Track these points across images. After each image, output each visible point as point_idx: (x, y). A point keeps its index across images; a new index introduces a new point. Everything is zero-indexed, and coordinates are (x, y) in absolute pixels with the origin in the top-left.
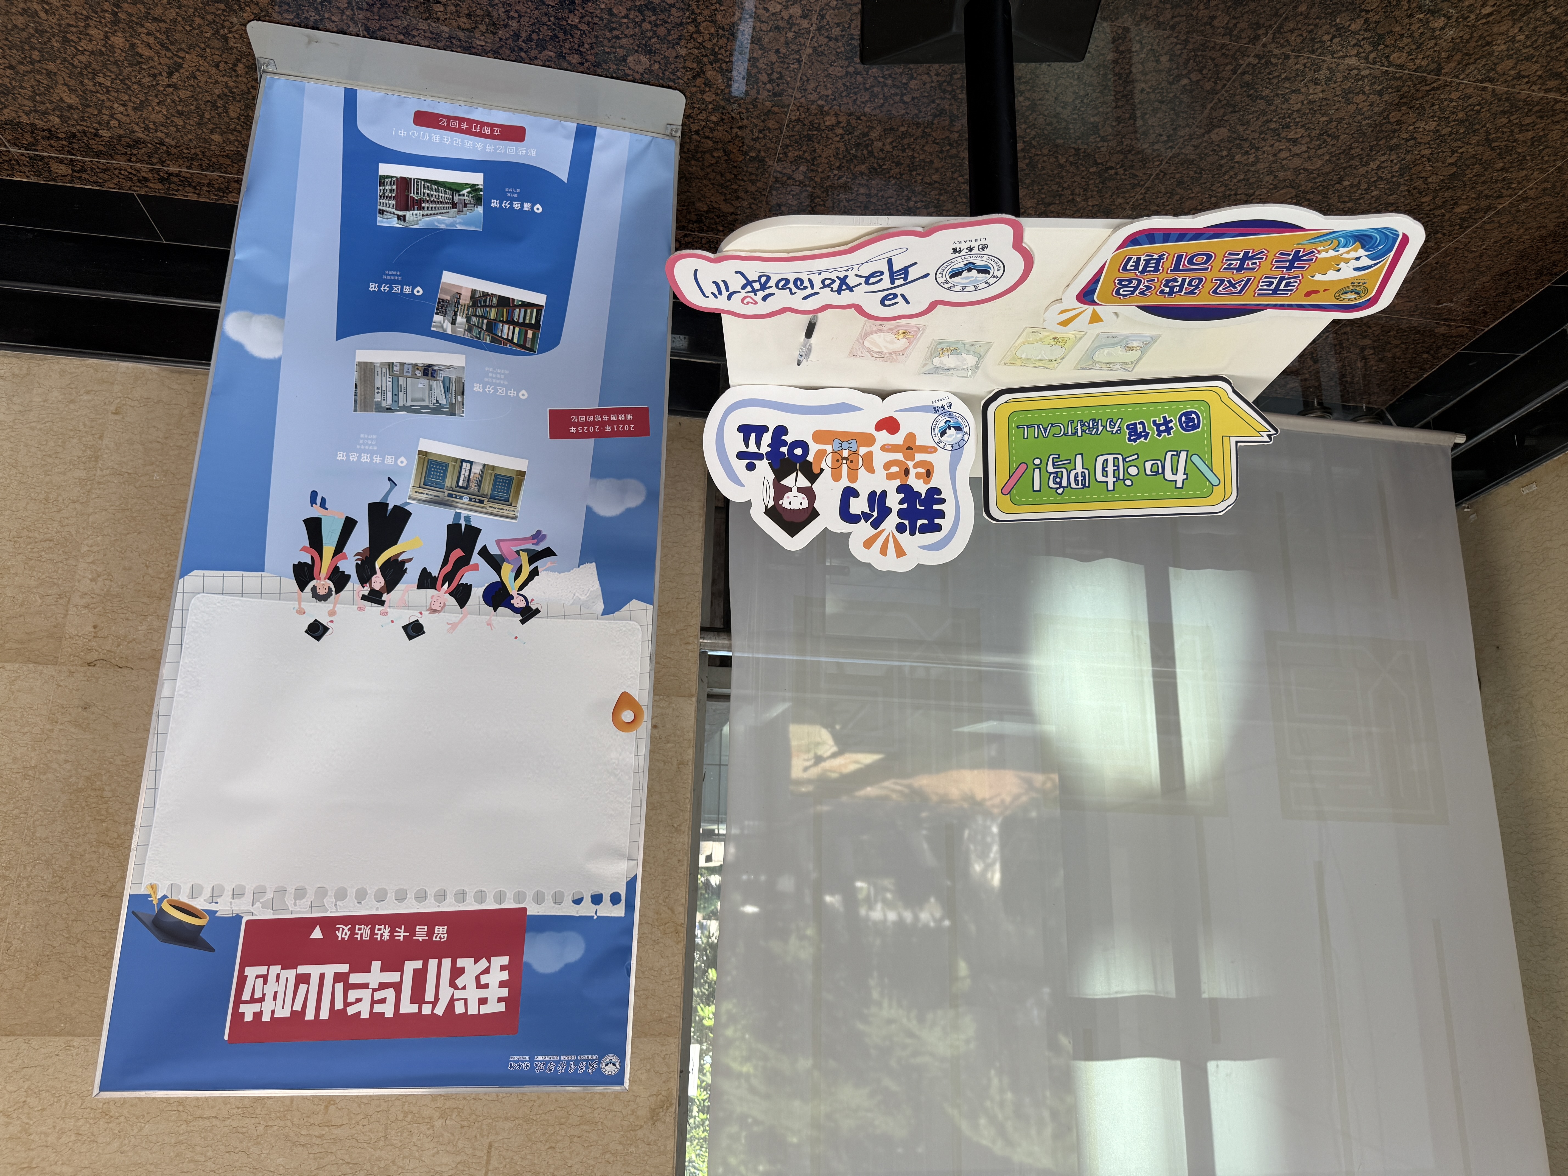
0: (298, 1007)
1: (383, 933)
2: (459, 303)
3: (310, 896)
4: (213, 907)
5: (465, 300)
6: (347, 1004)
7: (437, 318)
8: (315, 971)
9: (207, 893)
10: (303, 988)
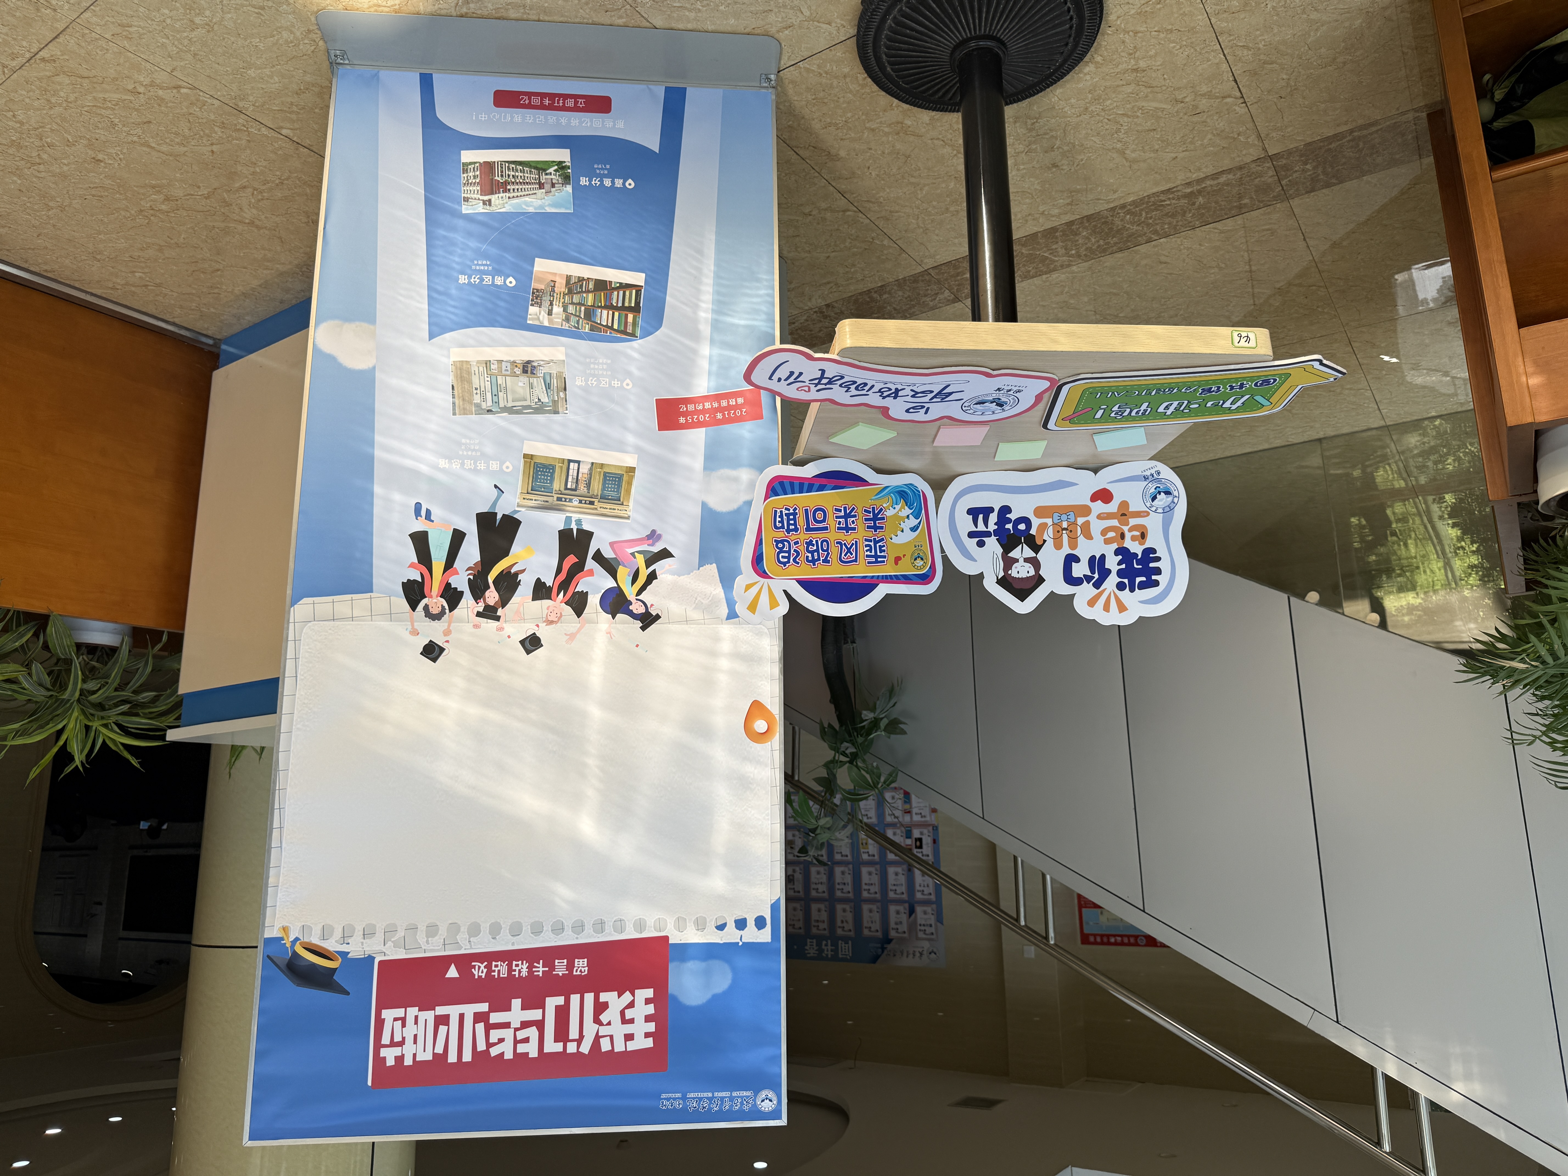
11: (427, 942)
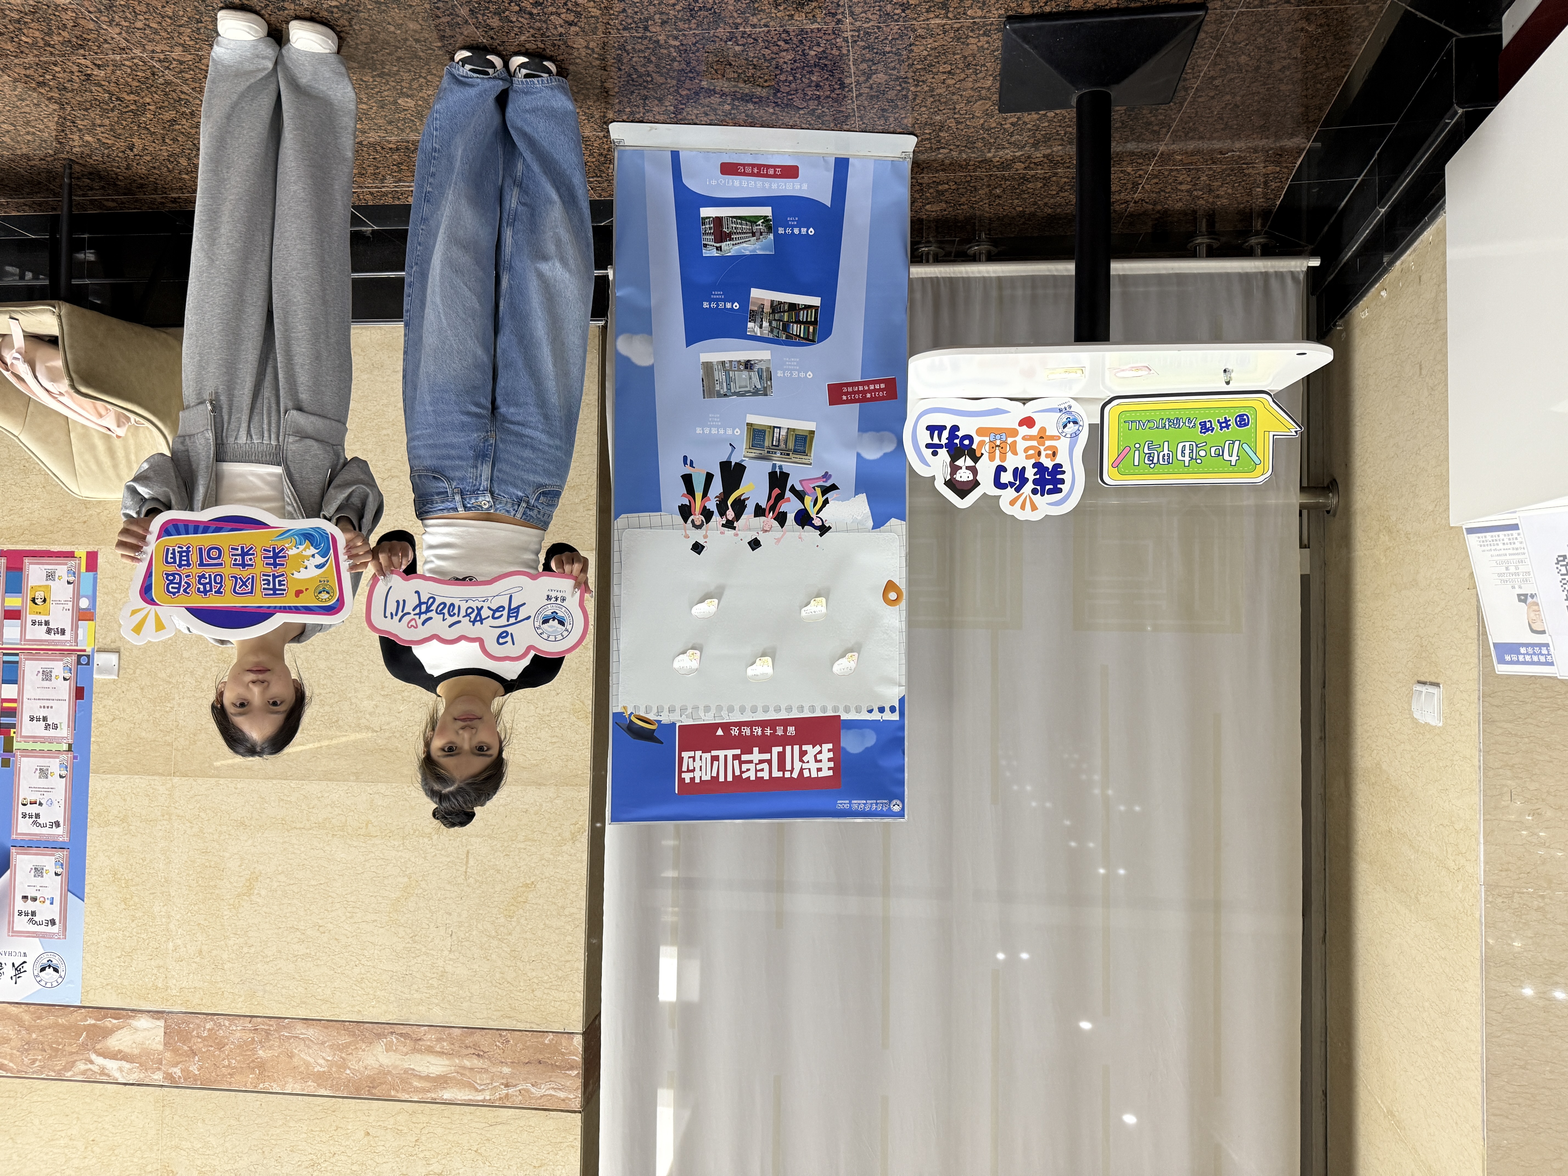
0: (714, 774)
1: (758, 731)
2: (763, 311)
3: (713, 711)
4: (659, 718)
5: (767, 309)
6: (742, 772)
7: (750, 325)
8: (721, 753)
9: (655, 710)
10: (716, 763)
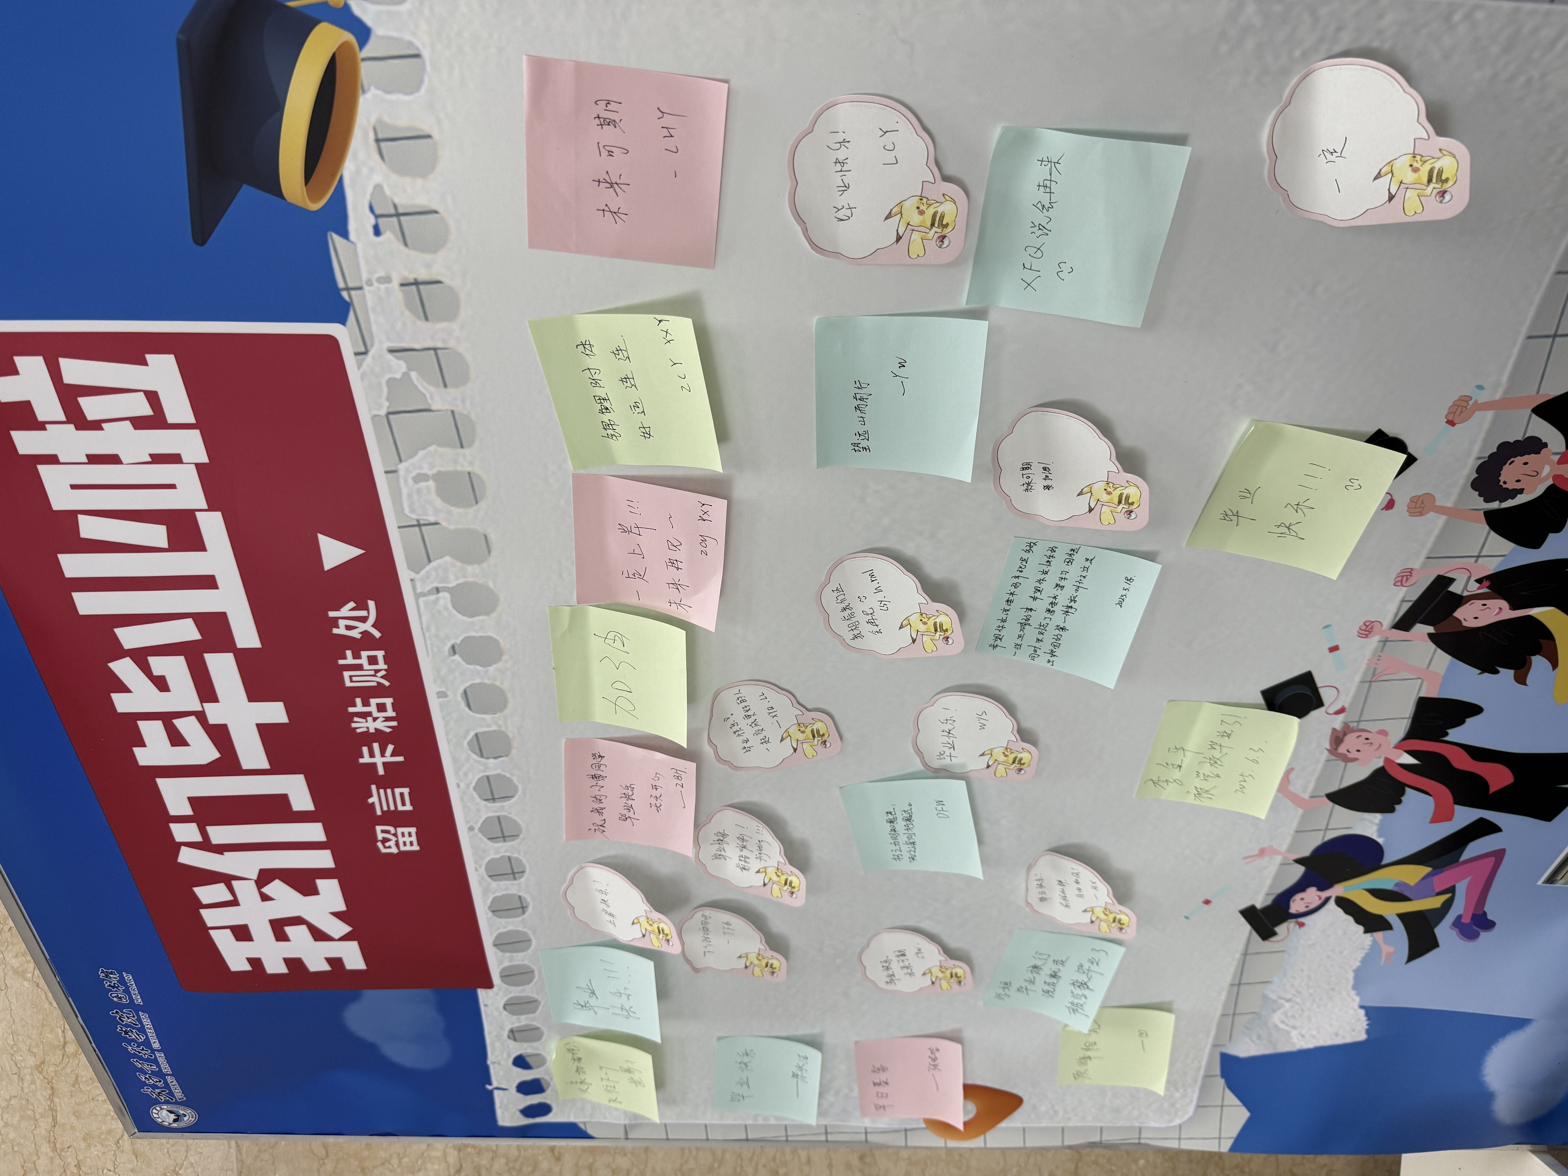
0: (89, 528)
1: (374, 718)
6: (141, 657)
8: (216, 557)
10: (157, 534)
11: (420, 478)
